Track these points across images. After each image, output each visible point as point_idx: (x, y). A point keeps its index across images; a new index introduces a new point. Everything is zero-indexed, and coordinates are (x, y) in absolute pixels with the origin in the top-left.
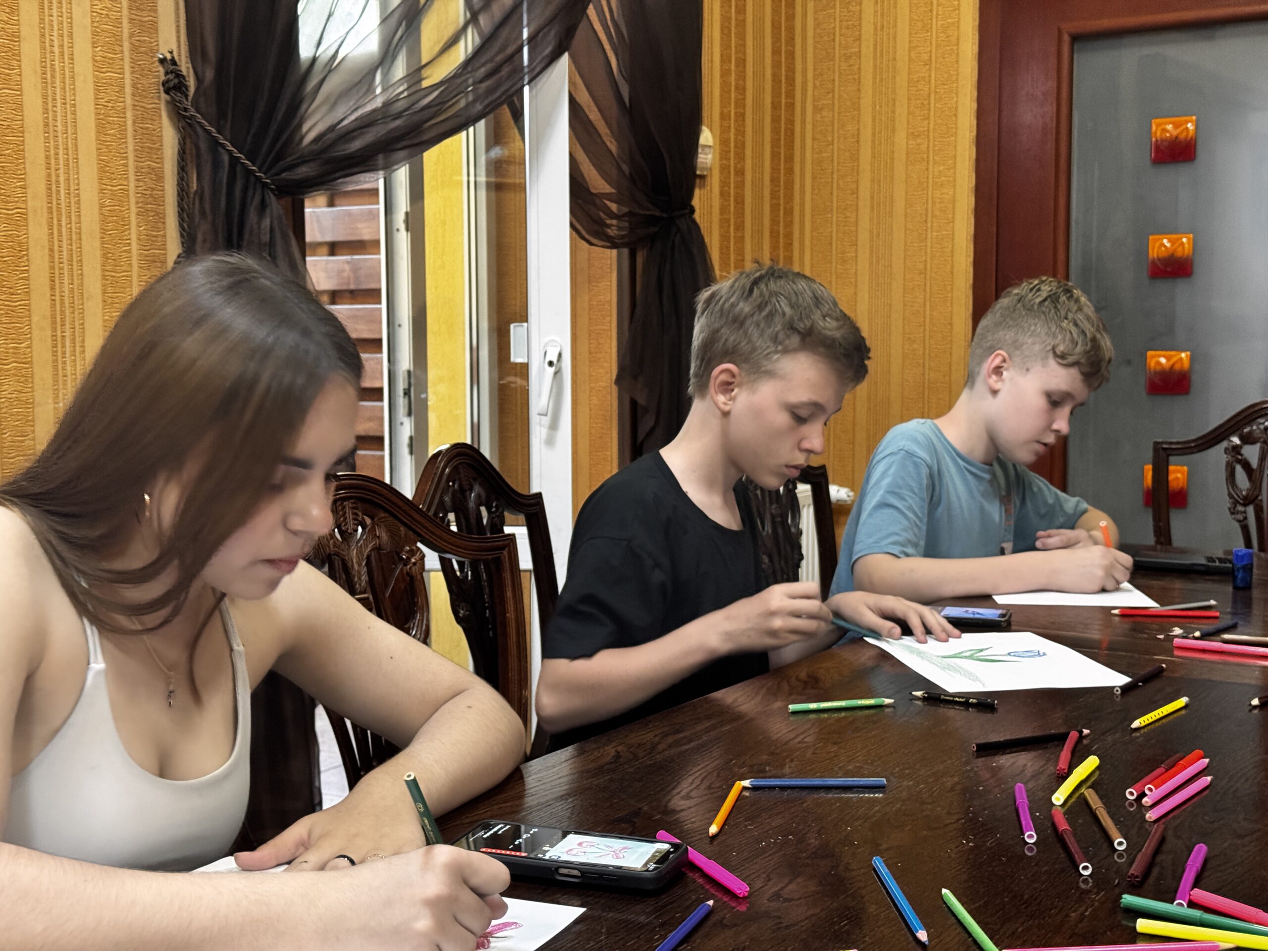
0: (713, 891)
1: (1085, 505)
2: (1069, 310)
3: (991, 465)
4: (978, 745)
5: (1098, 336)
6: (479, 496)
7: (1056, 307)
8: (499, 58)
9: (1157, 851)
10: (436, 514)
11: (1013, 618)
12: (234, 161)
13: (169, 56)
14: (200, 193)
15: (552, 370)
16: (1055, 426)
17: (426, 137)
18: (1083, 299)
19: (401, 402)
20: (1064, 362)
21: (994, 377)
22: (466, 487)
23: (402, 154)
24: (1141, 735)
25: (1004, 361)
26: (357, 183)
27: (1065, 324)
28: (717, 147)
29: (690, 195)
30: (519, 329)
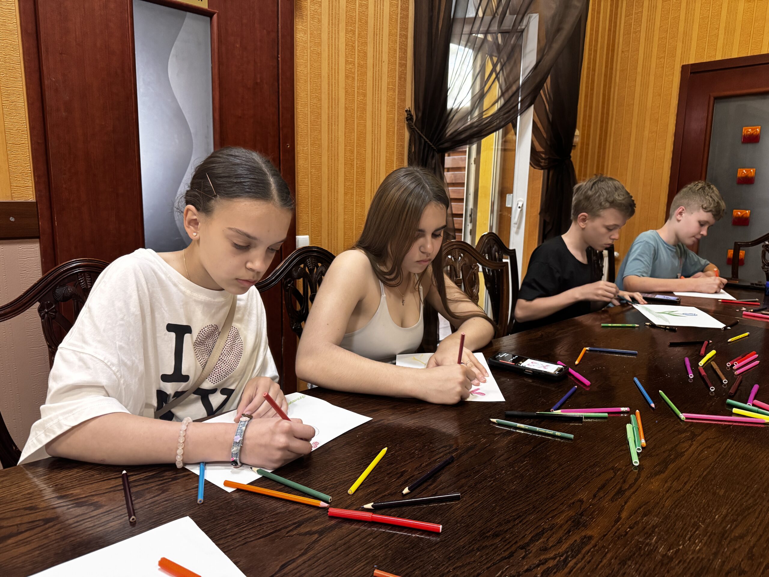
0: (577, 382)
1: (708, 262)
2: (709, 192)
3: (676, 246)
4: (670, 343)
5: (720, 201)
6: (495, 249)
7: (704, 191)
8: (511, 107)
9: (739, 385)
10: (482, 254)
11: (681, 300)
12: (425, 142)
13: (408, 109)
14: (415, 152)
15: (520, 209)
16: (702, 233)
17: (483, 134)
18: (715, 189)
19: (469, 219)
20: (706, 210)
21: (679, 216)
22: (492, 246)
23: (475, 139)
24: (731, 345)
25: (683, 210)
26: (462, 148)
27: (707, 197)
28: (580, 136)
29: (570, 152)
30: (510, 196)
